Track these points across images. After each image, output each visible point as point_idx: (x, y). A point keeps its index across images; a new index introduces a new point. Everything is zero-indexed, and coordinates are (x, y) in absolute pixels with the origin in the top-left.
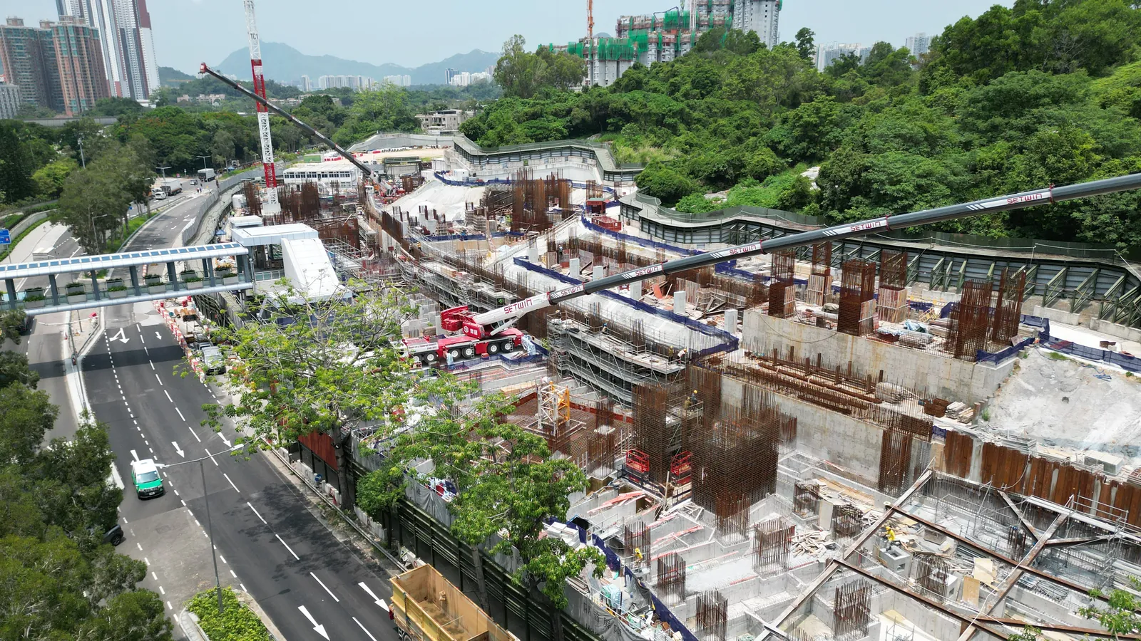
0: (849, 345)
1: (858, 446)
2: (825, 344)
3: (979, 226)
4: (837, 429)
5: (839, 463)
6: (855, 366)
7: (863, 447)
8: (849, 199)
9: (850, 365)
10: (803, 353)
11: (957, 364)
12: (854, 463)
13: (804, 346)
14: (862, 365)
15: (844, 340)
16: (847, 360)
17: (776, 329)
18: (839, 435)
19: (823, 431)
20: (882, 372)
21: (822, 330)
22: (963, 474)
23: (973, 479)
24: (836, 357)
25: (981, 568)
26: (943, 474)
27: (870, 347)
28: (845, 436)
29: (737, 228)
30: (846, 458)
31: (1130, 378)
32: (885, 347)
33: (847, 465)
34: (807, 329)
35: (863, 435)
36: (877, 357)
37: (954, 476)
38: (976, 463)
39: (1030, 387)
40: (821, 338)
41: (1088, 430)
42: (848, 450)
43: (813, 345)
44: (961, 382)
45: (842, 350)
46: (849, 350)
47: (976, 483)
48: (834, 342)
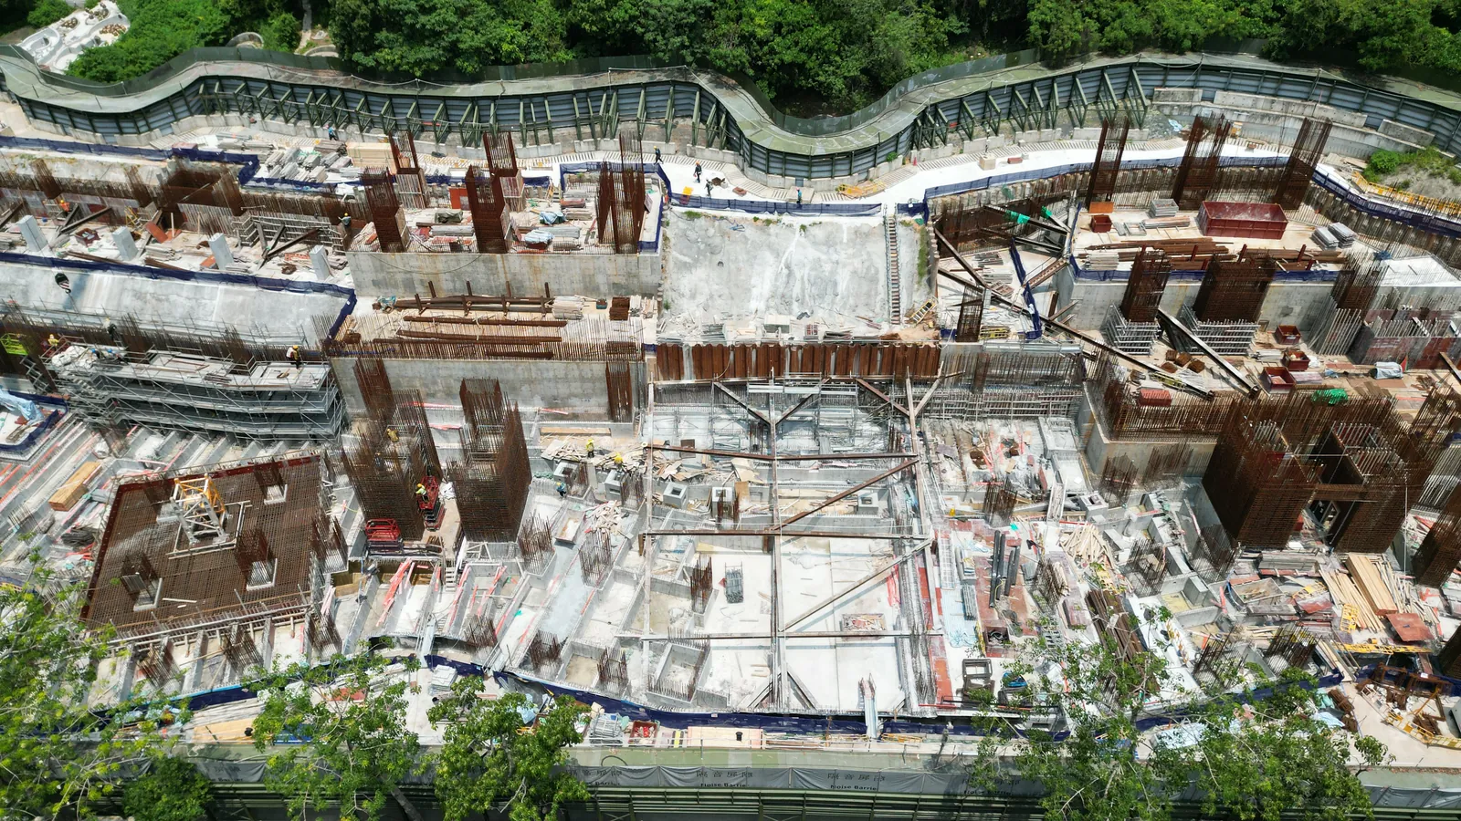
0: (500, 264)
1: (573, 385)
2: (470, 269)
3: (537, 47)
4: (545, 375)
5: (556, 406)
6: (514, 285)
7: (578, 384)
8: (372, 36)
9: (508, 284)
10: (446, 287)
11: (621, 259)
12: (574, 401)
13: (443, 277)
14: (521, 282)
15: (492, 261)
16: (503, 281)
17: (401, 266)
18: (550, 380)
19: (531, 382)
20: (546, 285)
21: (461, 255)
22: (680, 375)
23: (689, 379)
24: (488, 280)
25: (741, 467)
26: (663, 383)
27: (525, 262)
28: (556, 379)
29: (208, 89)
30: (562, 399)
31: (758, 223)
32: (540, 259)
33: (565, 405)
34: (442, 258)
35: (577, 373)
36: (536, 271)
37: (672, 382)
38: (688, 364)
39: (687, 259)
40: (463, 264)
41: (749, 290)
42: (563, 390)
43: (456, 274)
44: (629, 275)
45: (494, 272)
46: (501, 270)
47: (692, 381)
48: (481, 267)
